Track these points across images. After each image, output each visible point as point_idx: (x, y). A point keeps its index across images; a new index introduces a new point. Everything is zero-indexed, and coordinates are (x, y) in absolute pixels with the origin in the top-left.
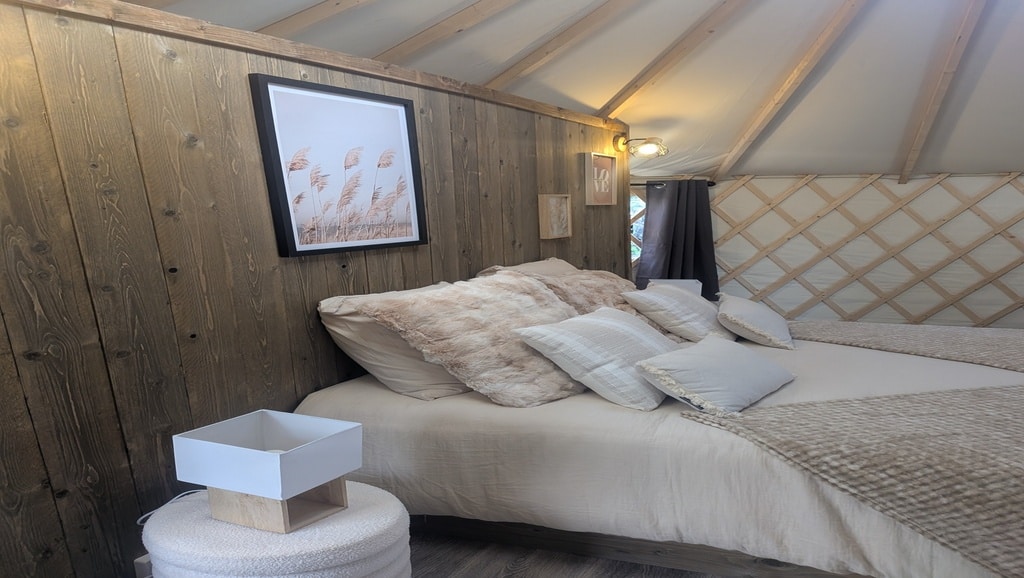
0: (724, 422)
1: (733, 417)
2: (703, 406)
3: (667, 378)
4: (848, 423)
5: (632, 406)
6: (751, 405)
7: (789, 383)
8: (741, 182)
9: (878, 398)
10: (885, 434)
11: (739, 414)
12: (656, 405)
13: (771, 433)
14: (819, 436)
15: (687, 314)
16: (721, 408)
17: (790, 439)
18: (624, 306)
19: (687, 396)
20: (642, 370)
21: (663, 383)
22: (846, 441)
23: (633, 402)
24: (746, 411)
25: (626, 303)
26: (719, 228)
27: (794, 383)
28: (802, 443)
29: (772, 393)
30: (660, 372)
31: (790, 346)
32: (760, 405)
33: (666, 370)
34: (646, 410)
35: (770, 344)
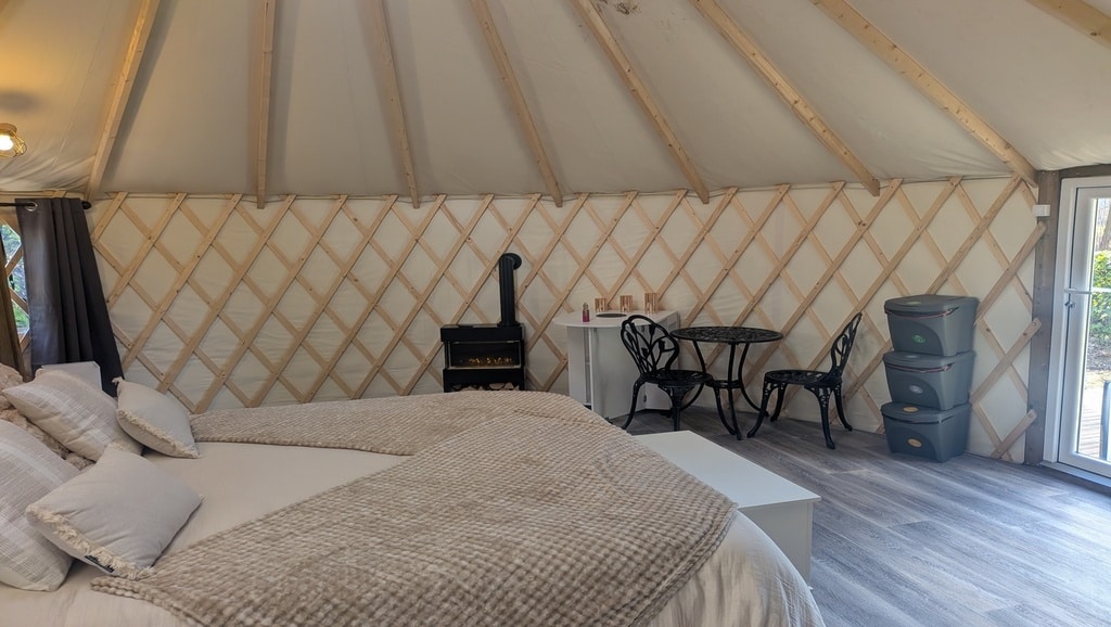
0: (137, 585)
1: (146, 576)
2: (113, 565)
3: (66, 528)
4: (254, 557)
5: (34, 586)
6: (163, 552)
7: (197, 509)
8: (116, 204)
9: (276, 514)
10: (286, 565)
11: (150, 570)
12: (61, 578)
13: (185, 590)
14: (230, 583)
15: (85, 417)
16: (131, 565)
17: (204, 594)
18: (10, 413)
19: (93, 554)
20: (35, 520)
21: (63, 537)
22: (254, 585)
23: (34, 579)
24: (159, 563)
25: (11, 407)
26: (108, 279)
27: (202, 507)
28: (216, 597)
29: (182, 529)
30: (56, 519)
31: (194, 453)
32: (173, 550)
33: (62, 514)
34: (50, 591)
35: (175, 454)
